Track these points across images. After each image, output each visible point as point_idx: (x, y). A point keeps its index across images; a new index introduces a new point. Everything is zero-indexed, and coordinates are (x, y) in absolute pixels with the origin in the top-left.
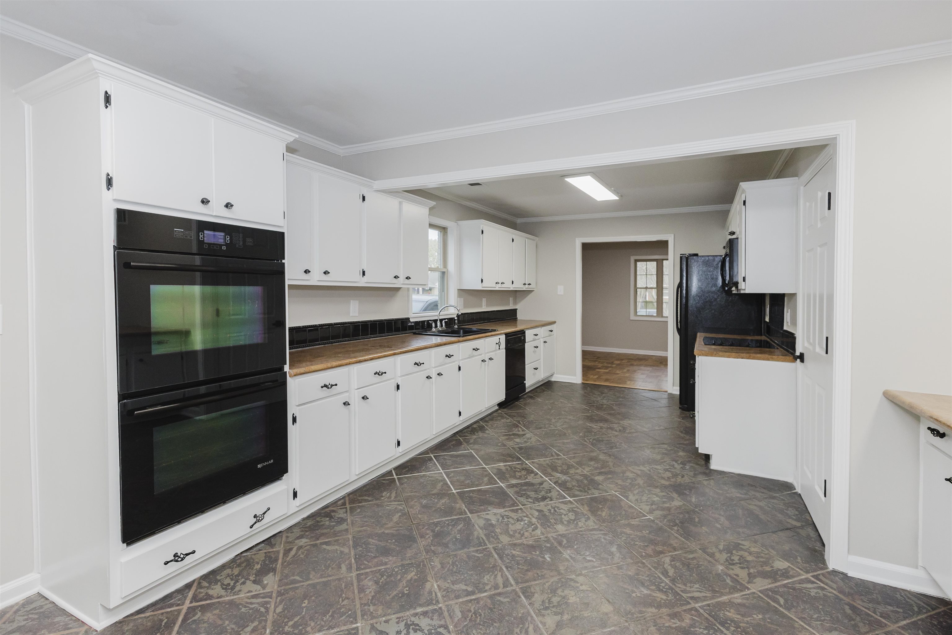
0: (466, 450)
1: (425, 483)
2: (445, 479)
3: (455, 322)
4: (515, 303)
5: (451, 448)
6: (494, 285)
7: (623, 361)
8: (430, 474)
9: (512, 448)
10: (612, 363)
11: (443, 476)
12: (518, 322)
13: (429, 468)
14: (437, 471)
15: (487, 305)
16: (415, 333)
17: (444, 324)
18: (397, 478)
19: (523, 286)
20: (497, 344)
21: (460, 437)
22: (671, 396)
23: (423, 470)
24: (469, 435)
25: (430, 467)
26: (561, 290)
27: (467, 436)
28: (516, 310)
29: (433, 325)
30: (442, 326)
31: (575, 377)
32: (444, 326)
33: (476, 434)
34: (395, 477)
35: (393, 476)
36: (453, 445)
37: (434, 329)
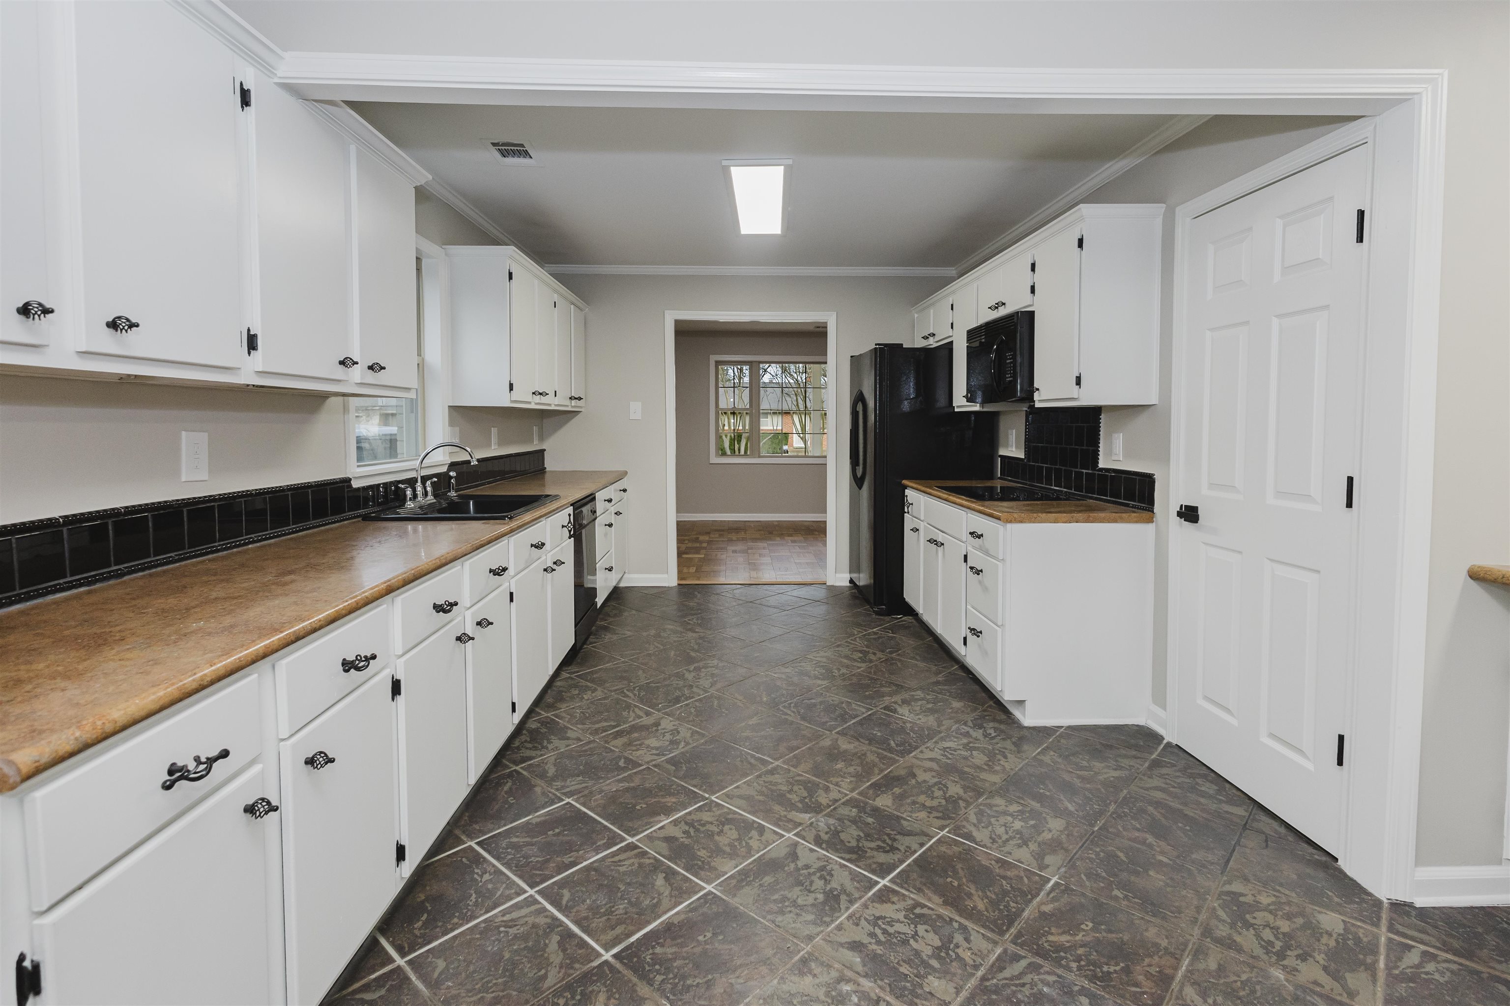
0: (553, 803)
1: (507, 955)
2: (557, 919)
3: (450, 482)
4: (542, 438)
5: (511, 805)
6: (529, 397)
7: (712, 536)
8: (504, 913)
9: (655, 766)
10: (697, 540)
11: (545, 910)
12: (547, 476)
13: (492, 893)
14: (519, 895)
15: (501, 443)
16: (366, 518)
17: (429, 489)
18: (410, 962)
19: (568, 402)
20: (563, 526)
21: (516, 763)
22: (833, 590)
23: (476, 904)
24: (533, 753)
25: (490, 886)
26: (636, 410)
27: (531, 758)
28: (542, 451)
29: (409, 492)
30: (426, 494)
31: (665, 576)
32: (430, 494)
33: (550, 747)
34: (400, 961)
35: (394, 961)
36: (510, 793)
37: (410, 504)
